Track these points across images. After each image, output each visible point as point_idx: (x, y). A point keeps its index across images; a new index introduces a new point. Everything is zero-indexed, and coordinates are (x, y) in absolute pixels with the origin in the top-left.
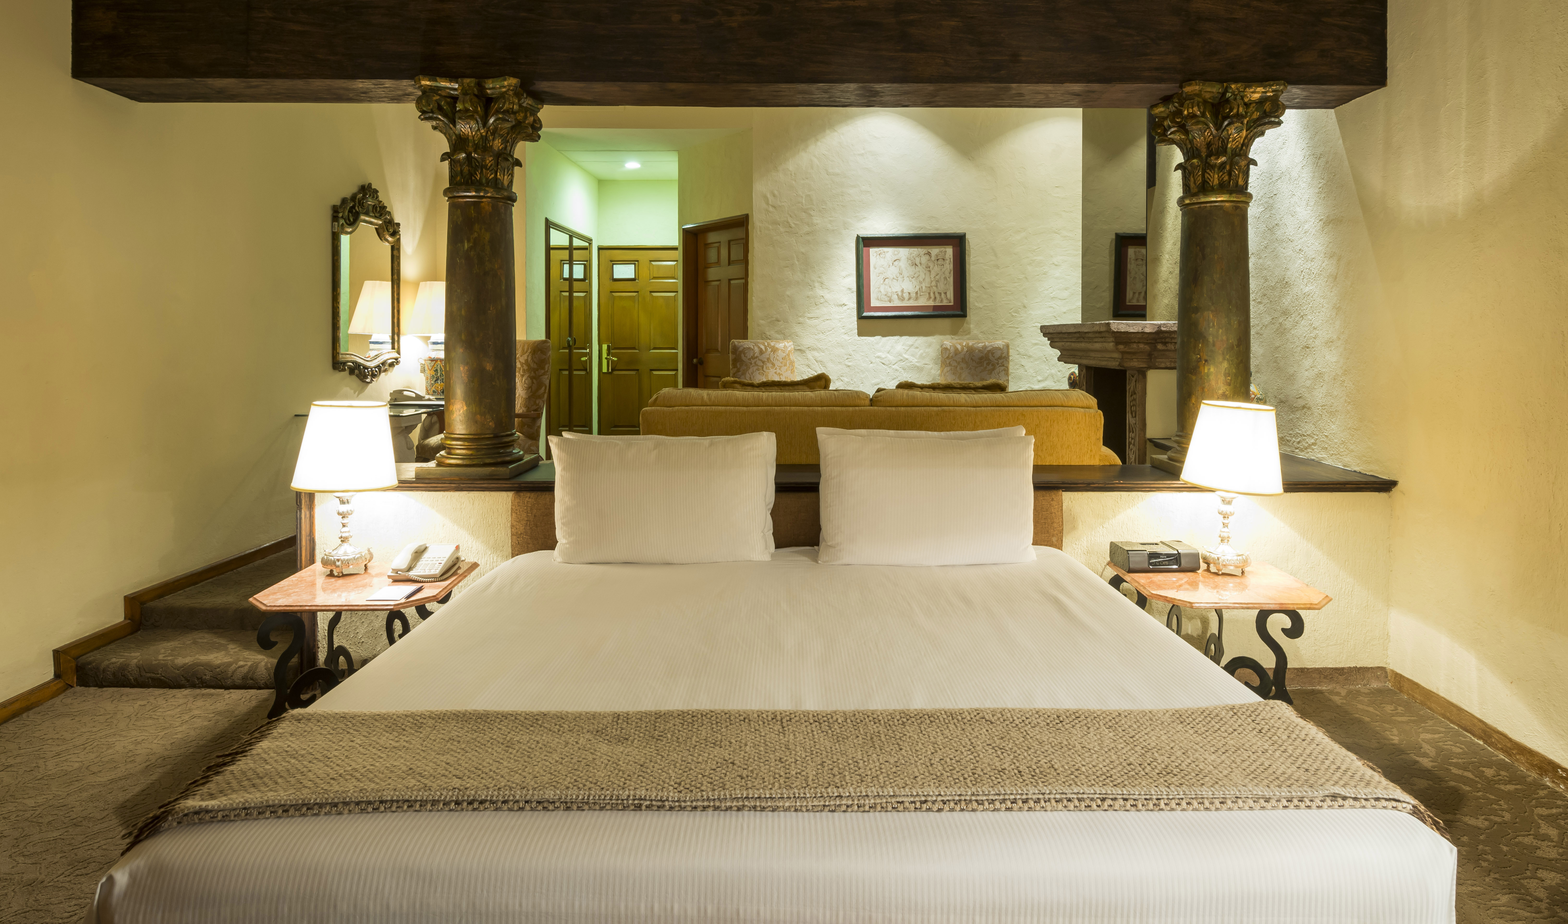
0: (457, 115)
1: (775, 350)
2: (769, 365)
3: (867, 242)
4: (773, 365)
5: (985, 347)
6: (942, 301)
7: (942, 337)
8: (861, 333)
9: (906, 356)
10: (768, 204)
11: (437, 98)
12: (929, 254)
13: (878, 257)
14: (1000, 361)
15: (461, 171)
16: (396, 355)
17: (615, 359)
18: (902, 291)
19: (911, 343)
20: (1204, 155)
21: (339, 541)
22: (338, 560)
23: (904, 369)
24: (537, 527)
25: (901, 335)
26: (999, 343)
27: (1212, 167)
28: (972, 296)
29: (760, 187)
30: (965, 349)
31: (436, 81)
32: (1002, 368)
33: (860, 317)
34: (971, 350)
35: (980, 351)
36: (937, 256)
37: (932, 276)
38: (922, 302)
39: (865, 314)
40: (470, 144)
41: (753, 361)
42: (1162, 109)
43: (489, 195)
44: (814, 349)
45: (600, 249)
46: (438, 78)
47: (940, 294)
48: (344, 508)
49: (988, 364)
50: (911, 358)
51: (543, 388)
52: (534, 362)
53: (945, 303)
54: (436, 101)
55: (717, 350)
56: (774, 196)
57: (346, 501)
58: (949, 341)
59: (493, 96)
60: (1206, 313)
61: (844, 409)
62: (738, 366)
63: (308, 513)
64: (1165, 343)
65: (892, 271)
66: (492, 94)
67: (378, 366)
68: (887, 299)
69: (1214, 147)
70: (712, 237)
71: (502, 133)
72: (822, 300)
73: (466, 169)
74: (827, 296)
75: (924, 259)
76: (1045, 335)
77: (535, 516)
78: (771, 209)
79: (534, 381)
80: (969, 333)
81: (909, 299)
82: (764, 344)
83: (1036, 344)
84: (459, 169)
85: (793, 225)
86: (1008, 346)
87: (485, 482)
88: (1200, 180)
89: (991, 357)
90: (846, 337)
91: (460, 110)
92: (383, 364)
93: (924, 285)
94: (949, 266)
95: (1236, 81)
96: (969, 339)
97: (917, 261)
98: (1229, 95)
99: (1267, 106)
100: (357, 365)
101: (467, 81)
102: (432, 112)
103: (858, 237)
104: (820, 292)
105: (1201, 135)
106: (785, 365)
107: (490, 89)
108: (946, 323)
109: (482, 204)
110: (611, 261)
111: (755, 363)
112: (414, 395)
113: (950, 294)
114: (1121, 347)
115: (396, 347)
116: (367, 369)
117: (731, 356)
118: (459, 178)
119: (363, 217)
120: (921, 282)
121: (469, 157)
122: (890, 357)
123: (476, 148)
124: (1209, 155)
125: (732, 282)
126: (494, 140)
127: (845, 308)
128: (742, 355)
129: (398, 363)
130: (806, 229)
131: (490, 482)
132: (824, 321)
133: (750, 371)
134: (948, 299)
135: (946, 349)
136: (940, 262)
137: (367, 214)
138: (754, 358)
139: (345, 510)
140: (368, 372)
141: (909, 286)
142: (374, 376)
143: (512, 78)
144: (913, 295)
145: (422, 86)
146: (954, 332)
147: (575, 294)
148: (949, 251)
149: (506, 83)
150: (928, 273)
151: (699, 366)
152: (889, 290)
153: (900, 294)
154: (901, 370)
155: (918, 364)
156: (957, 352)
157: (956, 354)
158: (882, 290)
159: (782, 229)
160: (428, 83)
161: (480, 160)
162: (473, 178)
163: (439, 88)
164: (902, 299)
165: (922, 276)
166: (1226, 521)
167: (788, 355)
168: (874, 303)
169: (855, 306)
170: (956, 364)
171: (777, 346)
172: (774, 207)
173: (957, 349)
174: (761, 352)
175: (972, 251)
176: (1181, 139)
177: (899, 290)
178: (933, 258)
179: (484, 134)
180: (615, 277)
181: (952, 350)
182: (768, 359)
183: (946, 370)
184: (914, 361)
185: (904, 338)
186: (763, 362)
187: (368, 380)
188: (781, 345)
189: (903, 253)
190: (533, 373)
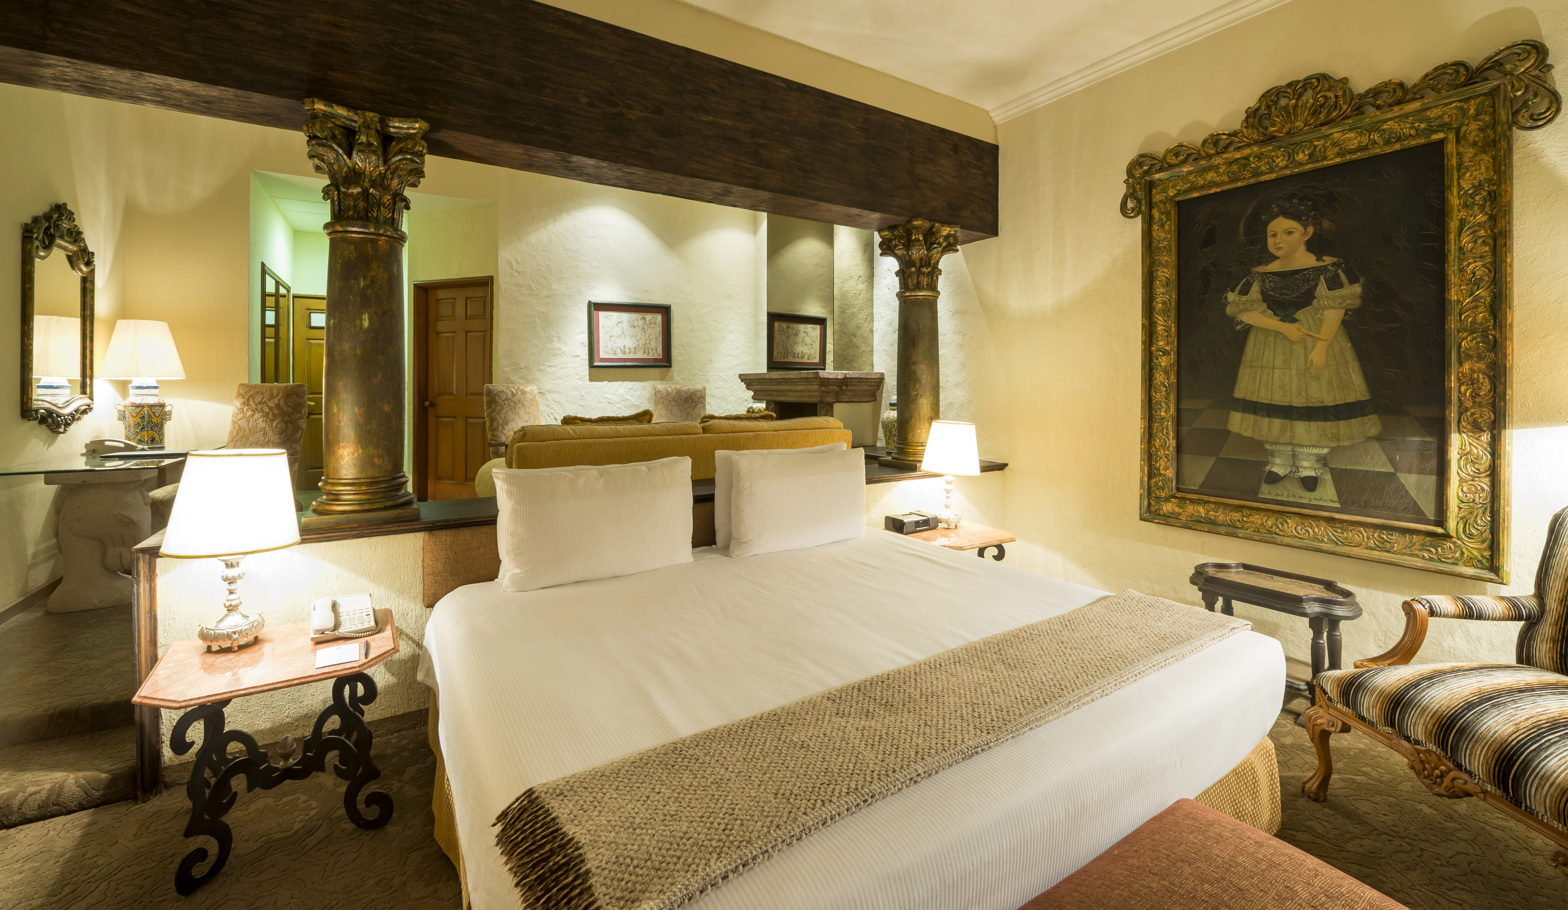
0: (356, 148)
1: (524, 393)
2: (520, 405)
3: (596, 307)
4: (524, 405)
5: (689, 390)
6: (654, 355)
7: (653, 382)
8: (591, 380)
9: (627, 397)
10: (512, 269)
11: (330, 125)
12: (644, 319)
13: (605, 319)
14: (701, 400)
15: (355, 206)
16: (88, 401)
17: (313, 404)
18: (624, 347)
19: (630, 387)
20: (918, 265)
21: (225, 611)
22: (235, 633)
23: (626, 407)
24: (457, 563)
25: (623, 381)
26: (699, 387)
27: (924, 273)
28: (675, 352)
29: (505, 254)
30: (675, 391)
31: (332, 107)
32: (702, 405)
33: (591, 366)
34: (679, 392)
35: (686, 393)
36: (650, 320)
37: (647, 336)
38: (639, 355)
39: (595, 364)
40: (366, 180)
41: (507, 403)
42: (887, 233)
43: (389, 233)
44: (553, 392)
45: (294, 297)
46: (334, 105)
47: (652, 349)
48: (231, 572)
49: (692, 402)
50: (631, 399)
51: (300, 432)
52: (289, 406)
53: (656, 357)
54: (330, 128)
55: (452, 394)
56: (518, 262)
57: (236, 564)
58: (660, 386)
59: (396, 136)
60: (921, 365)
61: (688, 436)
62: (494, 407)
63: (147, 586)
64: (847, 386)
65: (617, 331)
66: (396, 133)
67: (71, 414)
68: (612, 352)
69: (924, 262)
70: (442, 294)
71: (400, 173)
72: (560, 352)
73: (361, 205)
74: (564, 349)
75: (641, 323)
76: (742, 381)
77: (455, 553)
78: (515, 273)
79: (289, 425)
80: (673, 379)
81: (630, 353)
82: (514, 388)
83: (718, 388)
84: (352, 203)
85: (535, 289)
86: (704, 389)
87: (395, 525)
88: (915, 281)
89: (694, 397)
90: (580, 382)
91: (361, 143)
92: (76, 411)
93: (640, 343)
94: (658, 329)
95: (938, 222)
96: (673, 384)
97: (636, 324)
98: (934, 230)
99: (951, 240)
100: (50, 413)
101: (370, 114)
102: (326, 139)
103: (590, 303)
104: (558, 345)
105: (917, 253)
106: (533, 405)
107: (394, 127)
108: (657, 371)
109: (380, 243)
110: (308, 309)
111: (508, 404)
112: (122, 445)
113: (660, 350)
114: (823, 388)
115: (88, 391)
116: (60, 417)
117: (485, 398)
118: (351, 213)
119: (59, 241)
120: (638, 341)
121: (365, 192)
122: (615, 398)
123: (373, 184)
124: (921, 266)
125: (469, 334)
126: (392, 179)
127: (579, 358)
128: (497, 398)
129: (91, 409)
130: (546, 292)
131: (400, 524)
132: (561, 369)
133: (505, 411)
134: (658, 353)
135: (659, 391)
136: (653, 325)
137: (62, 237)
138: (507, 399)
139: (236, 575)
140: (62, 421)
141: (629, 343)
142: (67, 425)
143: (423, 122)
144: (633, 350)
145: (314, 109)
146: (662, 379)
147: (267, 340)
148: (659, 317)
149: (417, 125)
150: (643, 333)
151: (430, 408)
152: (614, 345)
153: (622, 349)
154: (623, 408)
155: (636, 403)
156: (668, 394)
157: (667, 395)
158: (609, 345)
159: (525, 291)
160: (323, 107)
161: (378, 197)
162: (370, 215)
163: (333, 116)
164: (624, 353)
165: (639, 335)
166: (948, 495)
167: (535, 397)
168: (603, 355)
169: (587, 357)
170: (668, 403)
171: (526, 389)
172: (518, 272)
173: (668, 392)
174: (513, 395)
175: (675, 318)
176: (903, 254)
177: (622, 346)
178: (647, 322)
179: (383, 172)
180: (313, 325)
181: (664, 392)
182: (519, 400)
183: (659, 407)
184: (633, 400)
185: (626, 383)
186: (515, 403)
187: (61, 430)
188: (528, 389)
189: (625, 316)
190: (287, 418)
